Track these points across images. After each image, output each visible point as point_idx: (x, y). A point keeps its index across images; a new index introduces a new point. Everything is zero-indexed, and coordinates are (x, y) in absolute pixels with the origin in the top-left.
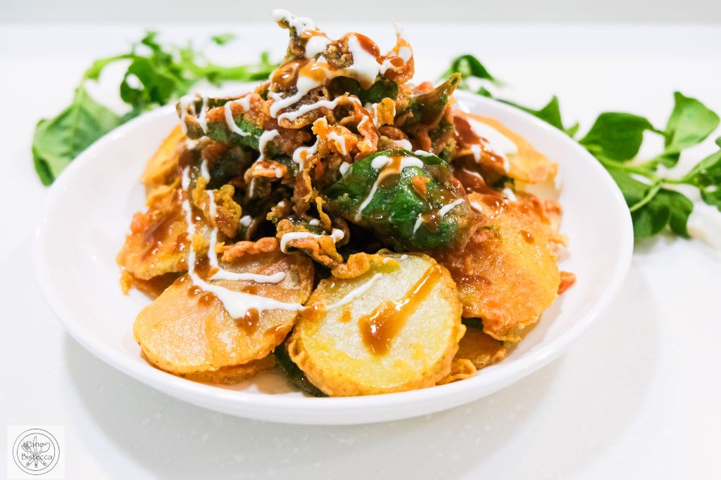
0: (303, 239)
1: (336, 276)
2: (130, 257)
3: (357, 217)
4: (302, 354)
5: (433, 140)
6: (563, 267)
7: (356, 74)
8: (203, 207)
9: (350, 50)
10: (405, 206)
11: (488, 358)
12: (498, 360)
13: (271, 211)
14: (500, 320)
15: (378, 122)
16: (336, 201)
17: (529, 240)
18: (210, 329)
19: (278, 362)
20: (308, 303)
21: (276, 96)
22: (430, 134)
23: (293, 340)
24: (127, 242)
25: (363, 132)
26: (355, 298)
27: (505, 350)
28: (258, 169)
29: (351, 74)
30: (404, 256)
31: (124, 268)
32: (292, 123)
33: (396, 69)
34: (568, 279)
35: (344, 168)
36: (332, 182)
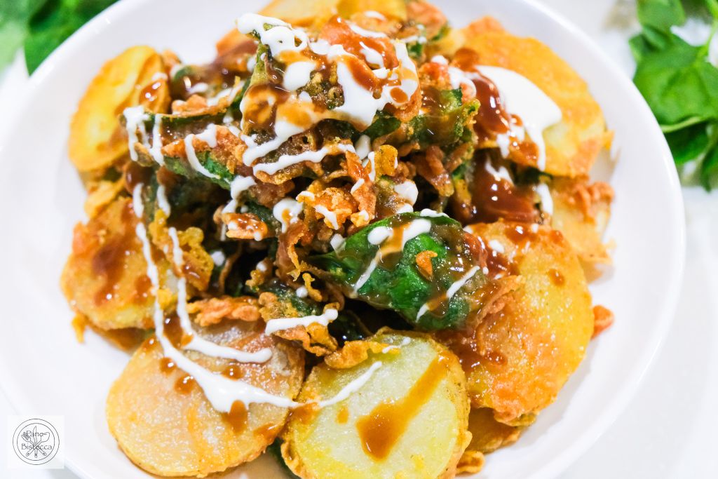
0: (291, 330)
1: (330, 365)
3: (353, 295)
4: (296, 460)
7: (347, 116)
8: (165, 249)
9: (340, 82)
10: (407, 292)
11: (500, 442)
12: (510, 443)
13: (250, 278)
14: (512, 413)
17: (558, 280)
18: (193, 426)
20: (301, 398)
21: (250, 140)
23: (286, 441)
25: (359, 198)
26: (352, 394)
27: (518, 434)
28: (232, 230)
29: (342, 116)
30: (407, 340)
31: (73, 303)
32: (270, 177)
33: (397, 105)
35: (337, 242)
36: (321, 253)
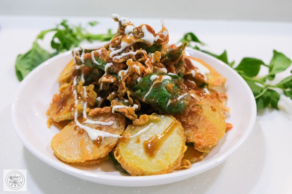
0: (121, 108)
1: (134, 124)
2: (51, 113)
3: (144, 100)
4: (119, 156)
5: (176, 68)
6: (228, 121)
8: (81, 93)
9: (143, 31)
10: (164, 96)
11: (196, 159)
12: (200, 160)
13: (109, 96)
14: (201, 144)
15: (154, 61)
16: (136, 93)
17: (214, 110)
18: (82, 144)
19: (110, 158)
20: (123, 135)
21: (112, 49)
22: (175, 65)
23: (116, 150)
24: (51, 106)
25: (147, 65)
26: (142, 133)
27: (203, 156)
28: (104, 79)
29: (143, 41)
30: (163, 116)
31: (49, 117)
32: (118, 60)
33: (161, 39)
34: (229, 126)
35: (139, 79)
36: (134, 85)
